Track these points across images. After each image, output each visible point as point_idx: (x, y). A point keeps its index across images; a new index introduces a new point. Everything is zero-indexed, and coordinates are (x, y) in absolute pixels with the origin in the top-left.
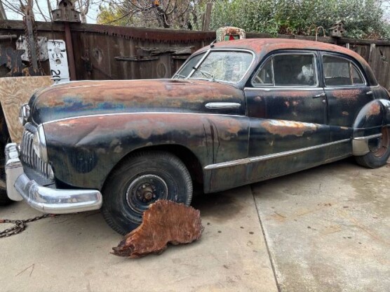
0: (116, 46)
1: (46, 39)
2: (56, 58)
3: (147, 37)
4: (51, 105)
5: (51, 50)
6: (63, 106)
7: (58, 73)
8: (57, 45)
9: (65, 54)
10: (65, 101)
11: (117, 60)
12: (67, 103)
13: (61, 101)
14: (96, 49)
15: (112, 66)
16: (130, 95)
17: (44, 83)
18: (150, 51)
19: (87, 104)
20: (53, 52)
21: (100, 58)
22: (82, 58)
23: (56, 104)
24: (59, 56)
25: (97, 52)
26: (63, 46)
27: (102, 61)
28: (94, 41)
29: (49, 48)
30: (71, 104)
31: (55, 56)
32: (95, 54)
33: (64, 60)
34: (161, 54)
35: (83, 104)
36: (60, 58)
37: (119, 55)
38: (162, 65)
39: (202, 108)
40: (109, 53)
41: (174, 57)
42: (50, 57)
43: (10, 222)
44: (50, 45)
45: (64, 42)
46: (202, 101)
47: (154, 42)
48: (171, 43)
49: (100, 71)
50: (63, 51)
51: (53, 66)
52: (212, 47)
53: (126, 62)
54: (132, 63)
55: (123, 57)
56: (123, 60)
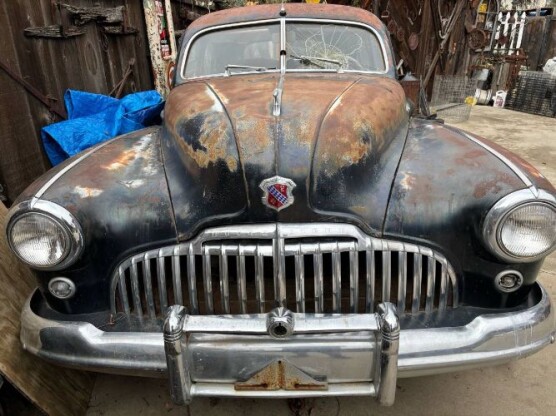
11: (28, 36)
18: (77, 16)
34: (90, 22)
37: (28, 25)
38: (90, 46)
41: (107, 28)
52: (284, 14)
54: (50, 43)
55: (33, 29)
56: (37, 37)
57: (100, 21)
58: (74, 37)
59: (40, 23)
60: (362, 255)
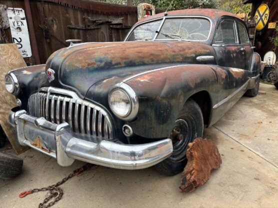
0: (67, 15)
1: (5, 7)
2: (16, 26)
3: (92, 9)
4: (84, 66)
5: (11, 18)
6: (96, 66)
7: (19, 40)
8: (16, 13)
9: (25, 22)
10: (96, 61)
11: (70, 28)
12: (99, 63)
13: (93, 61)
14: (51, 18)
15: (65, 34)
16: (147, 53)
17: (10, 51)
18: (95, 21)
19: (116, 62)
20: (13, 20)
21: (55, 27)
22: (40, 25)
23: (89, 64)
24: (20, 24)
25: (52, 21)
26: (23, 15)
27: (57, 29)
28: (49, 9)
29: (9, 16)
30: (103, 64)
31: (16, 24)
32: (50, 23)
33: (25, 27)
34: (102, 24)
35: (113, 63)
36: (21, 26)
37: (71, 24)
38: (102, 33)
39: (194, 61)
40: (62, 22)
41: (111, 26)
42: (11, 25)
43: (39, 190)
44: (10, 13)
45: (23, 11)
46: (194, 55)
47: (96, 13)
48: (108, 15)
49: (56, 39)
50: (23, 19)
51: (14, 34)
52: (166, 15)
53: (76, 31)
54: (81, 31)
55: (73, 25)
56: (75, 29)
57: (109, 23)
58: (94, 29)
59: (77, 23)
60: (74, 104)
